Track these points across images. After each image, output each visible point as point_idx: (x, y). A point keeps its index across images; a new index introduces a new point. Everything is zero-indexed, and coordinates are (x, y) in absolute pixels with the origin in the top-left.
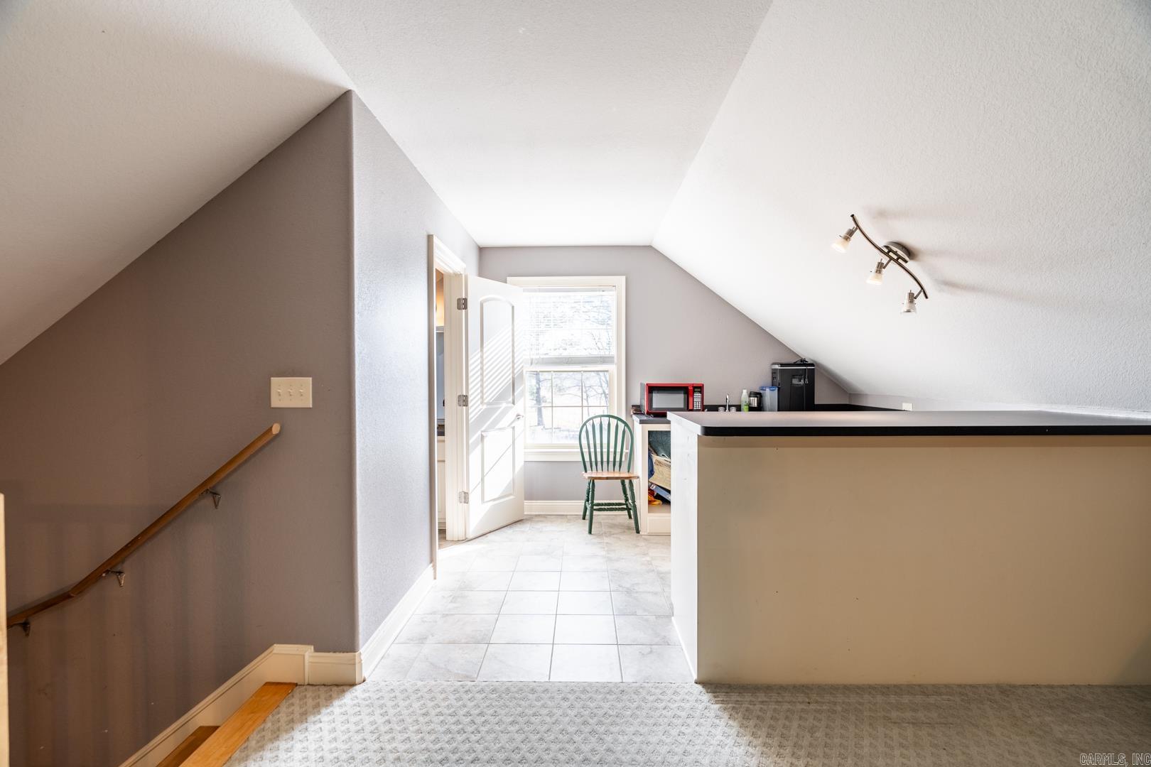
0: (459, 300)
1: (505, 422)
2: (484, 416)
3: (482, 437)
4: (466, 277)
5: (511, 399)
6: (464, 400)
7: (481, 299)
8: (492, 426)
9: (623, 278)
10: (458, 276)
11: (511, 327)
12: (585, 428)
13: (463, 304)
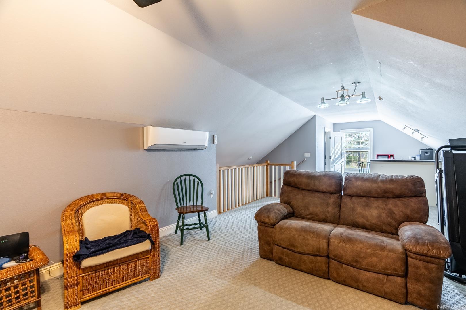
0: (329, 137)
1: (339, 163)
2: (334, 161)
3: (334, 165)
4: (331, 132)
5: (341, 158)
6: (330, 157)
7: (334, 136)
8: (336, 163)
9: (372, 128)
10: (329, 132)
11: (341, 142)
12: (360, 165)
13: (330, 138)
